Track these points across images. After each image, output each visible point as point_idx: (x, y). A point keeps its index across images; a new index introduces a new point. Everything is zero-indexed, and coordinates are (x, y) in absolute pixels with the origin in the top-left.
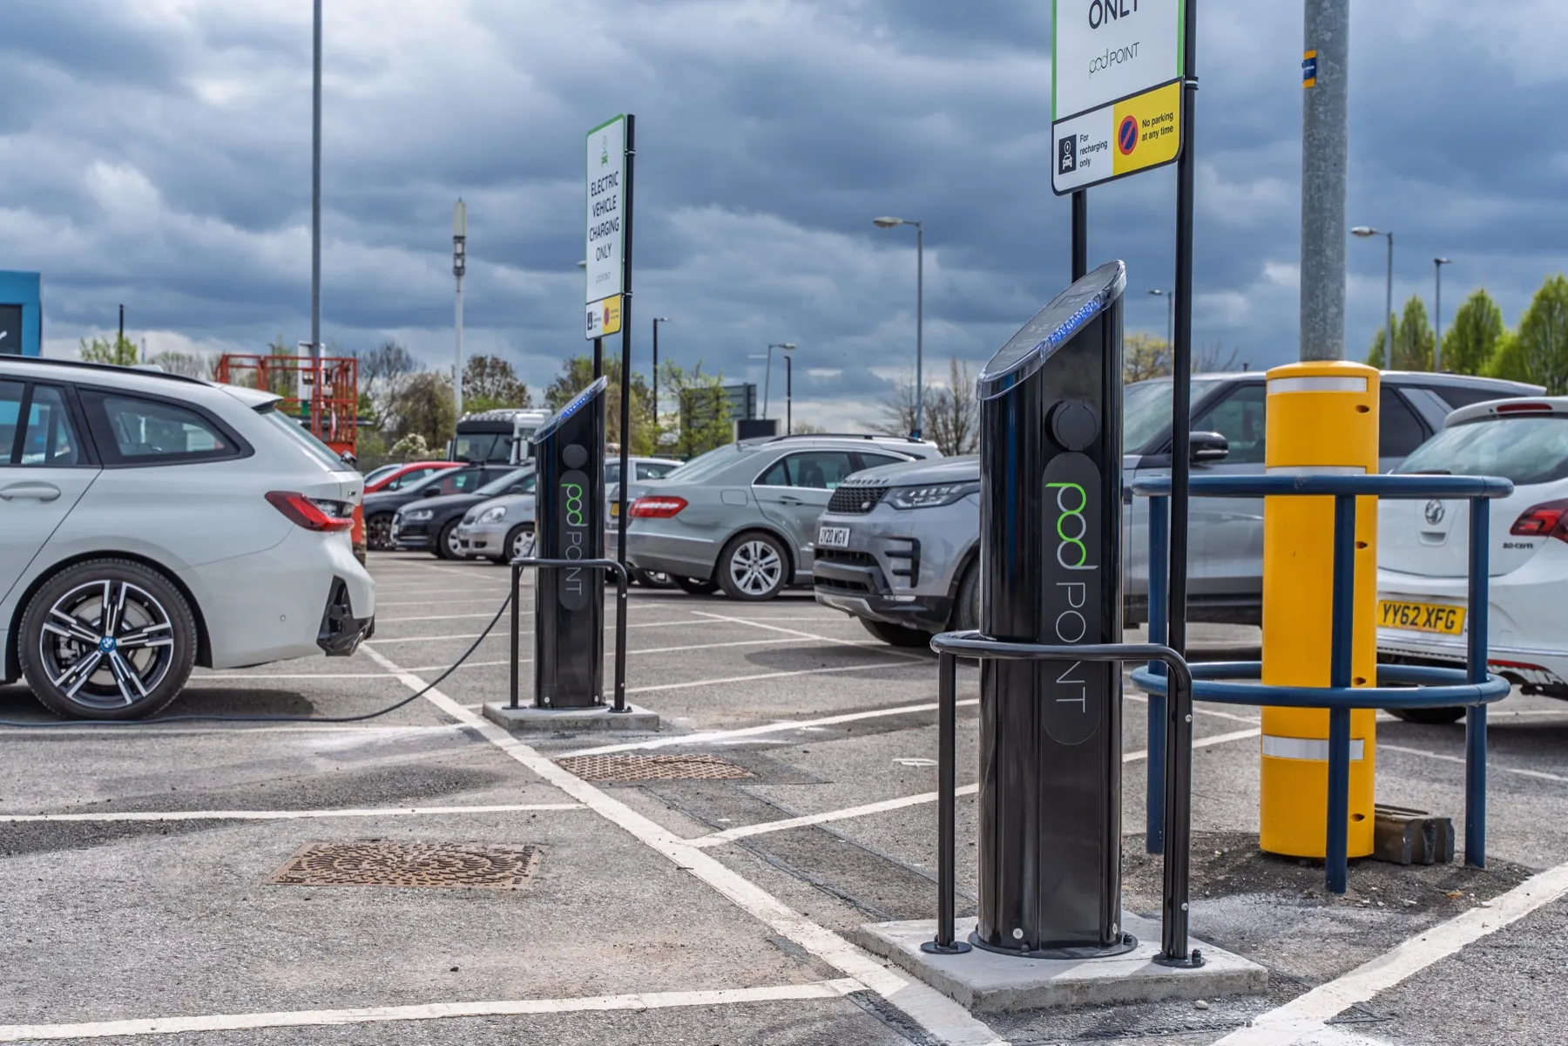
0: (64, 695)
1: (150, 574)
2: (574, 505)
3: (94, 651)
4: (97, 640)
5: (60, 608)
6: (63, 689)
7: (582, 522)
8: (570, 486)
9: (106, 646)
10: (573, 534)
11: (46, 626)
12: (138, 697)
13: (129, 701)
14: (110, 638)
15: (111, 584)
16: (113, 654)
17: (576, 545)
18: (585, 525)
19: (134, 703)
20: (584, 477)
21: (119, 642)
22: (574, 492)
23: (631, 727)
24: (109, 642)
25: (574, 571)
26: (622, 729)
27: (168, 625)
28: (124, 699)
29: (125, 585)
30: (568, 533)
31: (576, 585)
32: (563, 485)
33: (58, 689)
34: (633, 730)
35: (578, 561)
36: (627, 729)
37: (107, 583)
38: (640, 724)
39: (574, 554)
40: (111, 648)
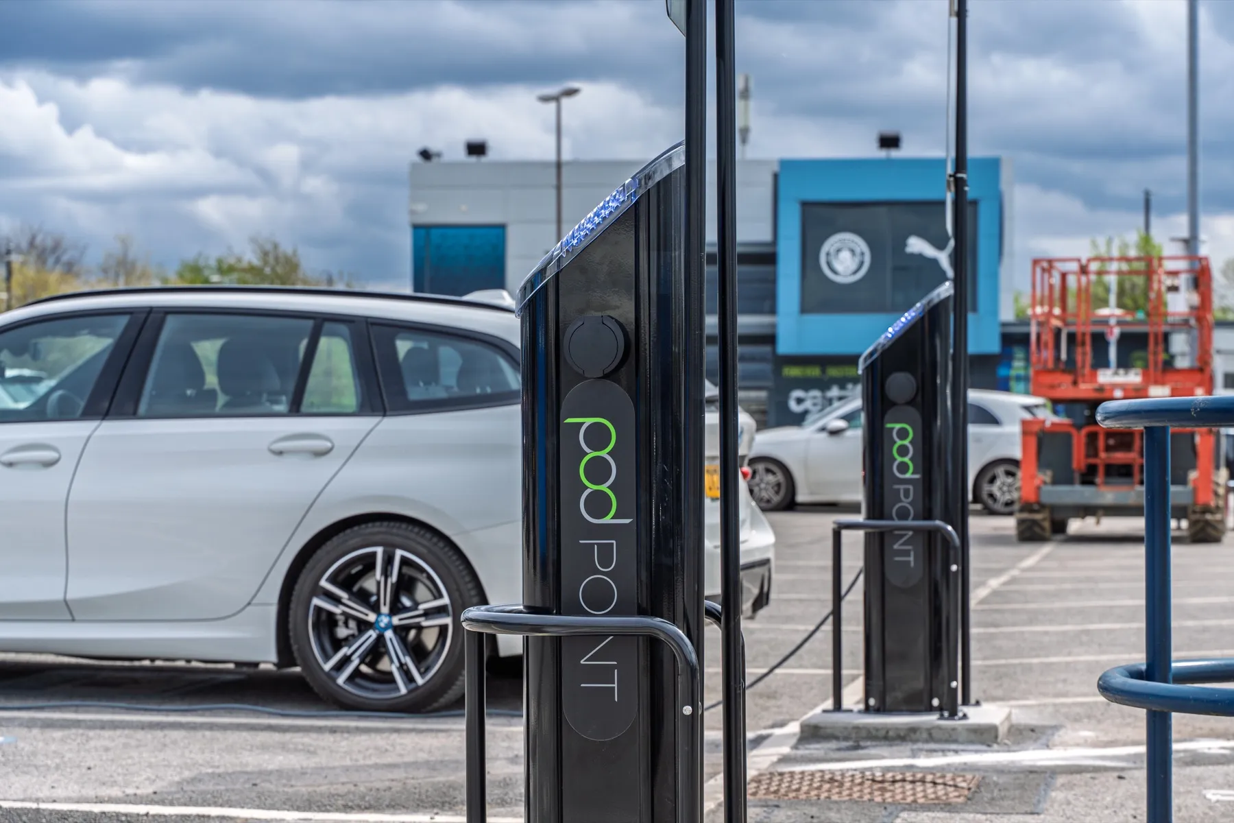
0: (334, 680)
1: (426, 540)
2: (903, 451)
3: (367, 630)
4: (372, 617)
5: (333, 580)
6: (334, 673)
7: (913, 473)
8: (898, 426)
9: (382, 625)
10: (902, 487)
11: (316, 601)
12: (412, 686)
13: (403, 690)
14: (386, 615)
15: (384, 552)
16: (389, 634)
17: (905, 503)
18: (917, 476)
19: (410, 692)
20: (915, 414)
21: (396, 620)
22: (903, 434)
23: (960, 739)
24: (384, 621)
25: (905, 535)
26: (947, 741)
27: (446, 600)
28: (398, 689)
29: (399, 553)
30: (896, 487)
31: (907, 553)
32: (889, 426)
33: (327, 674)
34: (962, 743)
35: (910, 523)
36: (955, 741)
37: (379, 551)
38: (973, 737)
39: (903, 515)
40: (386, 628)
